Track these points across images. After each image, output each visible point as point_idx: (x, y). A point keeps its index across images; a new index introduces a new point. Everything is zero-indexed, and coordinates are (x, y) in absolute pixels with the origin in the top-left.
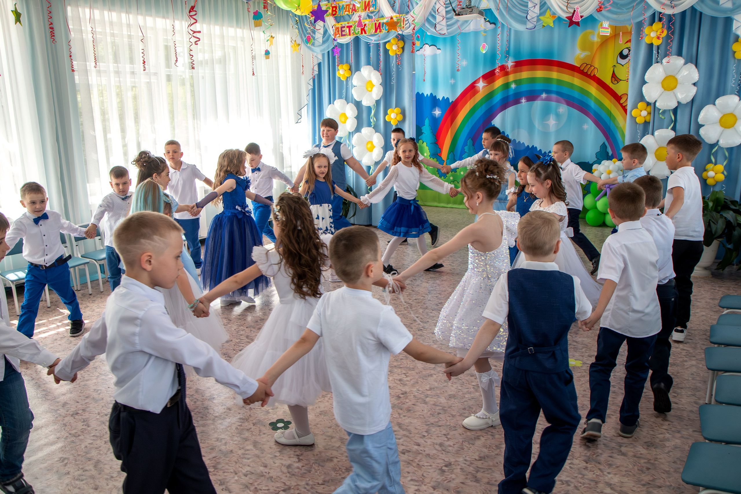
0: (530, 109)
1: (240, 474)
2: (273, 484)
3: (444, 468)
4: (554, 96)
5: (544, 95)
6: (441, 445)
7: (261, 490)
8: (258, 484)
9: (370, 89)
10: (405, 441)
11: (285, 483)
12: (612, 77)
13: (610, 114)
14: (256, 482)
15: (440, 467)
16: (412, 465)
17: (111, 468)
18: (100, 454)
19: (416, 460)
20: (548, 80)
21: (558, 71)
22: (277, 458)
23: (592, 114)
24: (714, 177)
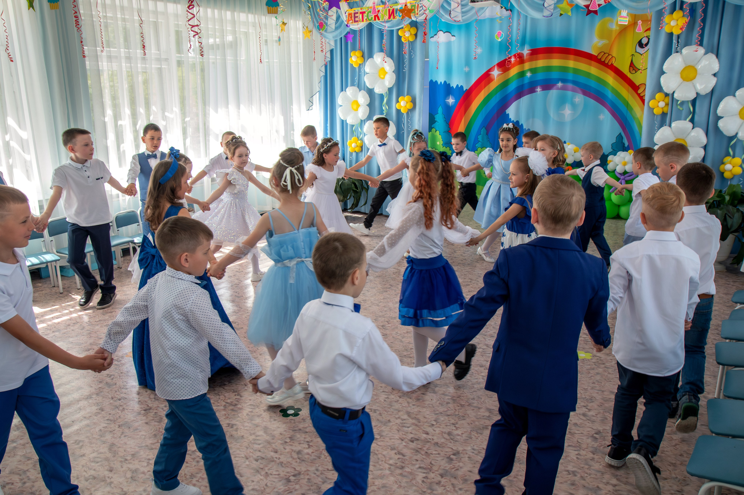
0: (545, 98)
1: (251, 459)
2: (283, 469)
3: (452, 456)
4: (569, 85)
5: (560, 84)
6: (449, 434)
7: (271, 474)
8: (269, 469)
9: (382, 76)
10: (414, 429)
11: (295, 469)
12: (631, 66)
13: (627, 104)
14: (267, 466)
15: (448, 456)
16: (420, 453)
17: (125, 451)
18: (114, 437)
19: (425, 449)
20: (564, 70)
21: (575, 60)
22: (287, 444)
23: (609, 104)
24: (731, 171)
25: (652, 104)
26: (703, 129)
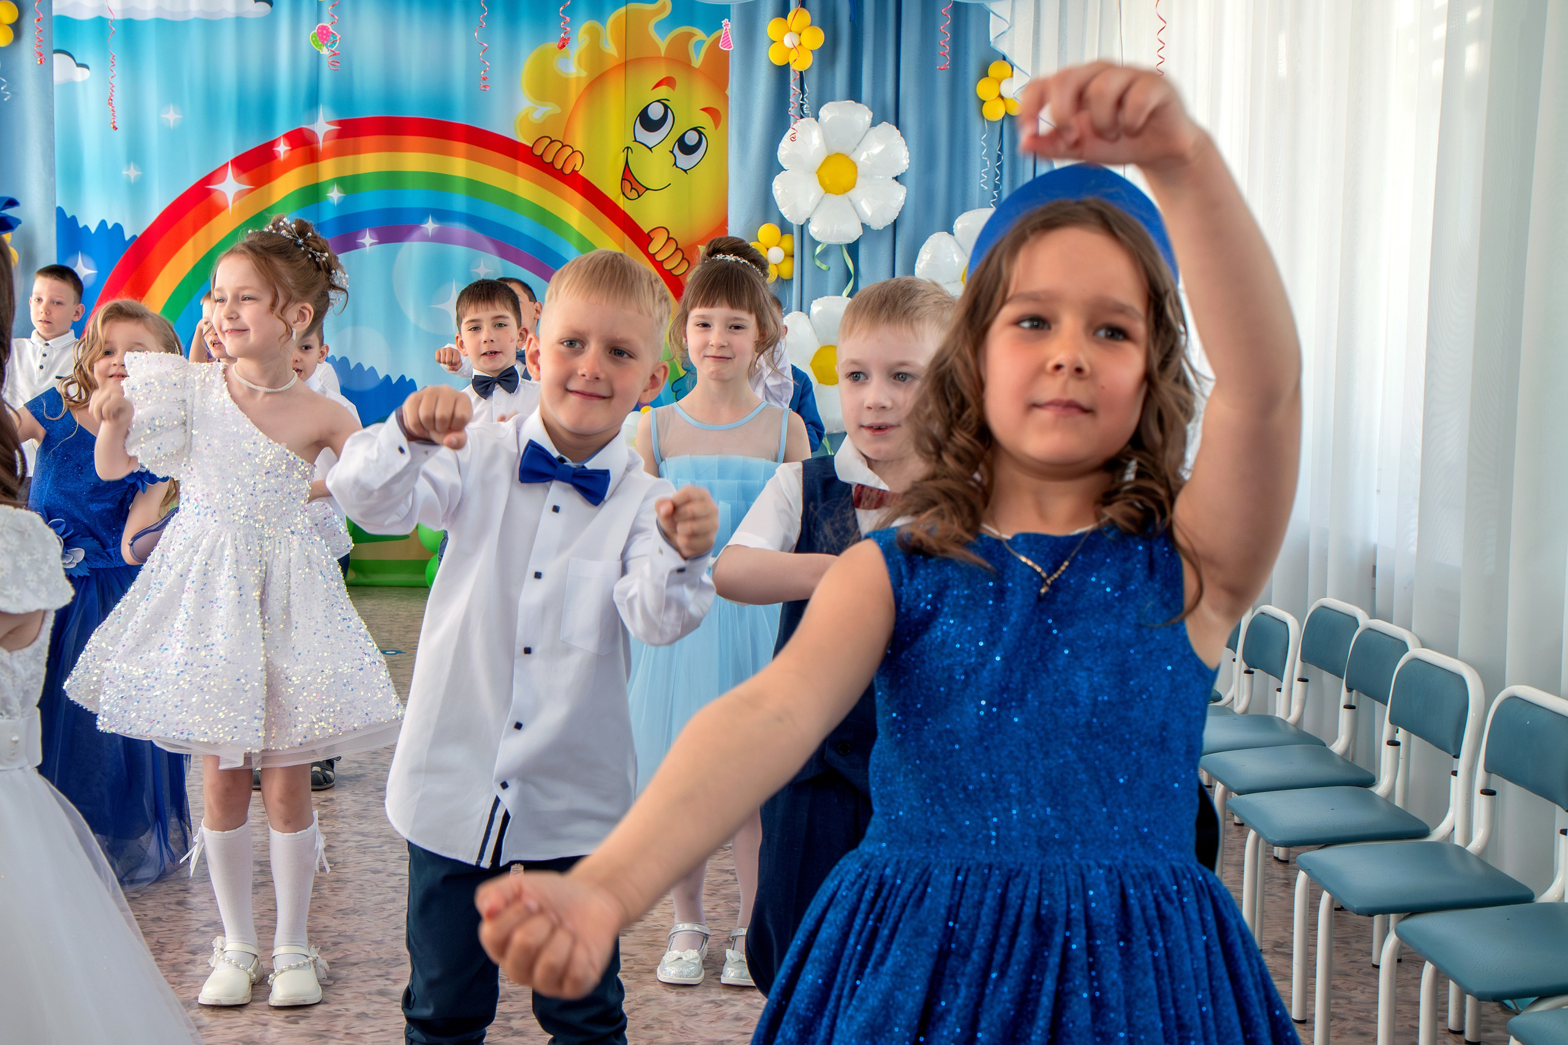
4: (459, 228)
5: (430, 226)
12: (623, 179)
20: (440, 182)
21: (470, 157)
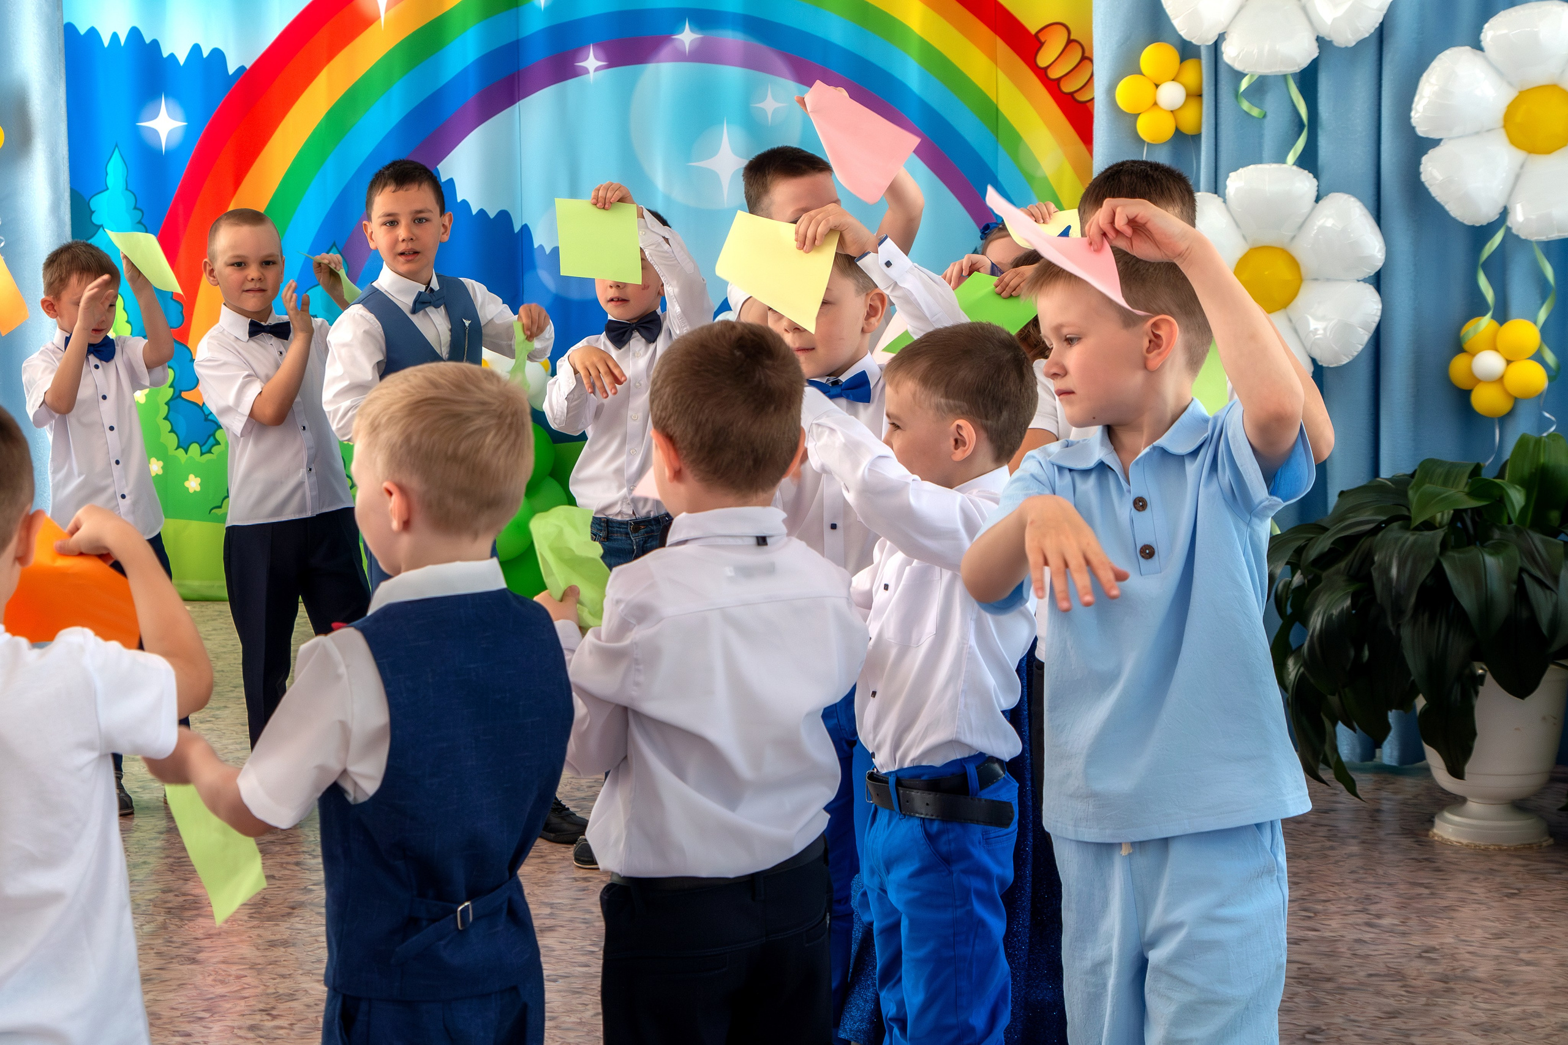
0: (624, 99)
4: (731, 38)
5: (687, 37)
13: (991, 114)
23: (912, 113)
24: (1501, 380)
25: (1127, 93)
26: (1361, 200)
